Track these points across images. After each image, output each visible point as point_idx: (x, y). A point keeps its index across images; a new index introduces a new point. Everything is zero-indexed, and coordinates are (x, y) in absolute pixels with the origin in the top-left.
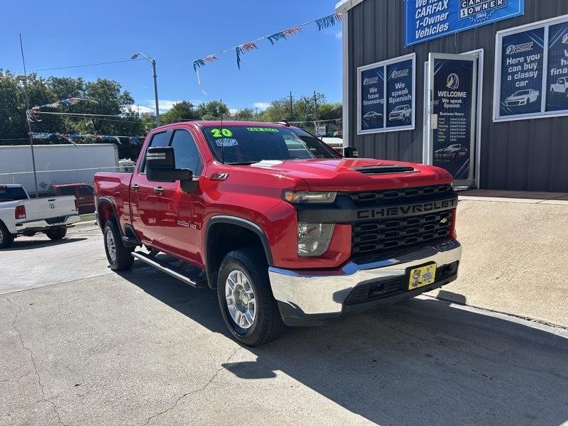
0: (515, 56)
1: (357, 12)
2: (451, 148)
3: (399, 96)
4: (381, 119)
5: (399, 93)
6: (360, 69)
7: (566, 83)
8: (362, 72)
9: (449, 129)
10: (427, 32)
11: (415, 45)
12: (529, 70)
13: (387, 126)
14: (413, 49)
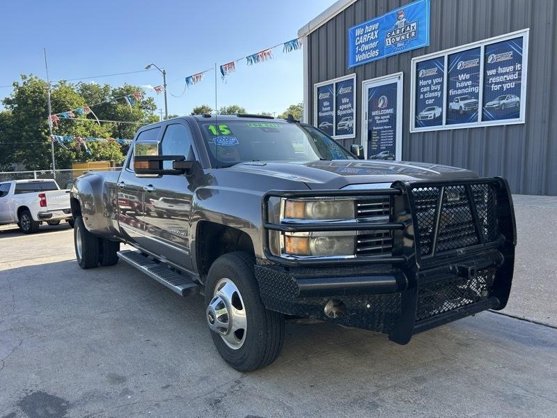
0: (425, 79)
1: (314, 38)
2: (381, 154)
3: (345, 109)
4: (331, 128)
5: (345, 106)
6: (317, 85)
7: (460, 102)
8: (318, 89)
9: (380, 139)
10: (364, 56)
11: (355, 67)
12: (435, 91)
13: (336, 135)
14: (354, 70)
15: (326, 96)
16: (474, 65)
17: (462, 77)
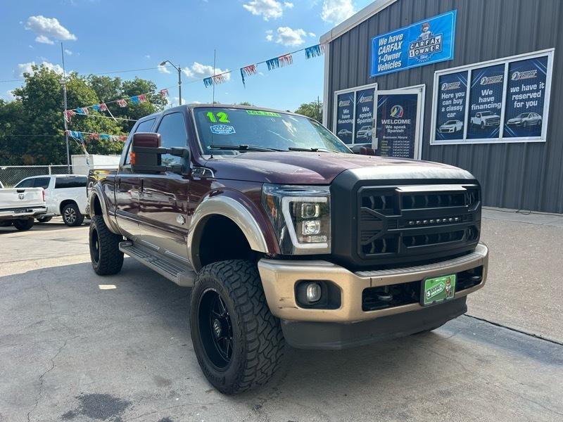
0: (448, 92)
1: (337, 45)
3: (365, 118)
4: (350, 136)
5: (365, 115)
6: (337, 93)
7: (482, 117)
8: (339, 96)
10: (387, 66)
11: (377, 77)
12: (457, 105)
13: (355, 143)
14: (376, 79)
15: (346, 103)
16: (497, 81)
17: (484, 93)
